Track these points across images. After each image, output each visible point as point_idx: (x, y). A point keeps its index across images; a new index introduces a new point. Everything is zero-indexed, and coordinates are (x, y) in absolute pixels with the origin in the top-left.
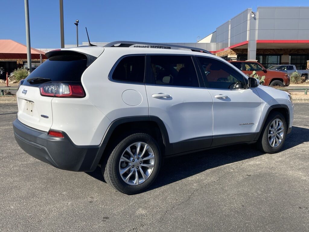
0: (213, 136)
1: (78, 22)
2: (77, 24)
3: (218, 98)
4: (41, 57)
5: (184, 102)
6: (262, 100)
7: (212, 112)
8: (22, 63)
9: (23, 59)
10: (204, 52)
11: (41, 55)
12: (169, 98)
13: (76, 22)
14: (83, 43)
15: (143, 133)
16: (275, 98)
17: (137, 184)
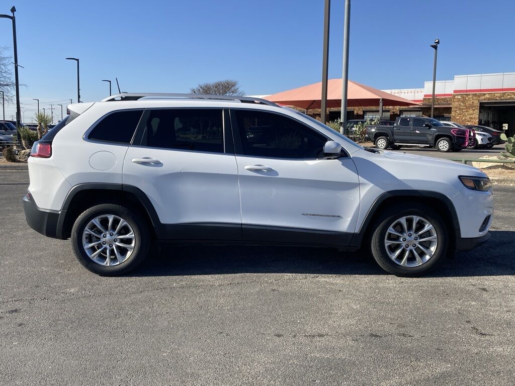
0: (242, 224)
1: (438, 43)
2: (435, 47)
3: (250, 170)
4: (381, 104)
5: (182, 171)
6: (362, 180)
7: (239, 190)
8: (362, 113)
9: (363, 107)
10: (261, 103)
11: (381, 100)
12: (158, 164)
13: (435, 43)
14: (455, 76)
15: (117, 204)
16: (399, 177)
17: (108, 265)
